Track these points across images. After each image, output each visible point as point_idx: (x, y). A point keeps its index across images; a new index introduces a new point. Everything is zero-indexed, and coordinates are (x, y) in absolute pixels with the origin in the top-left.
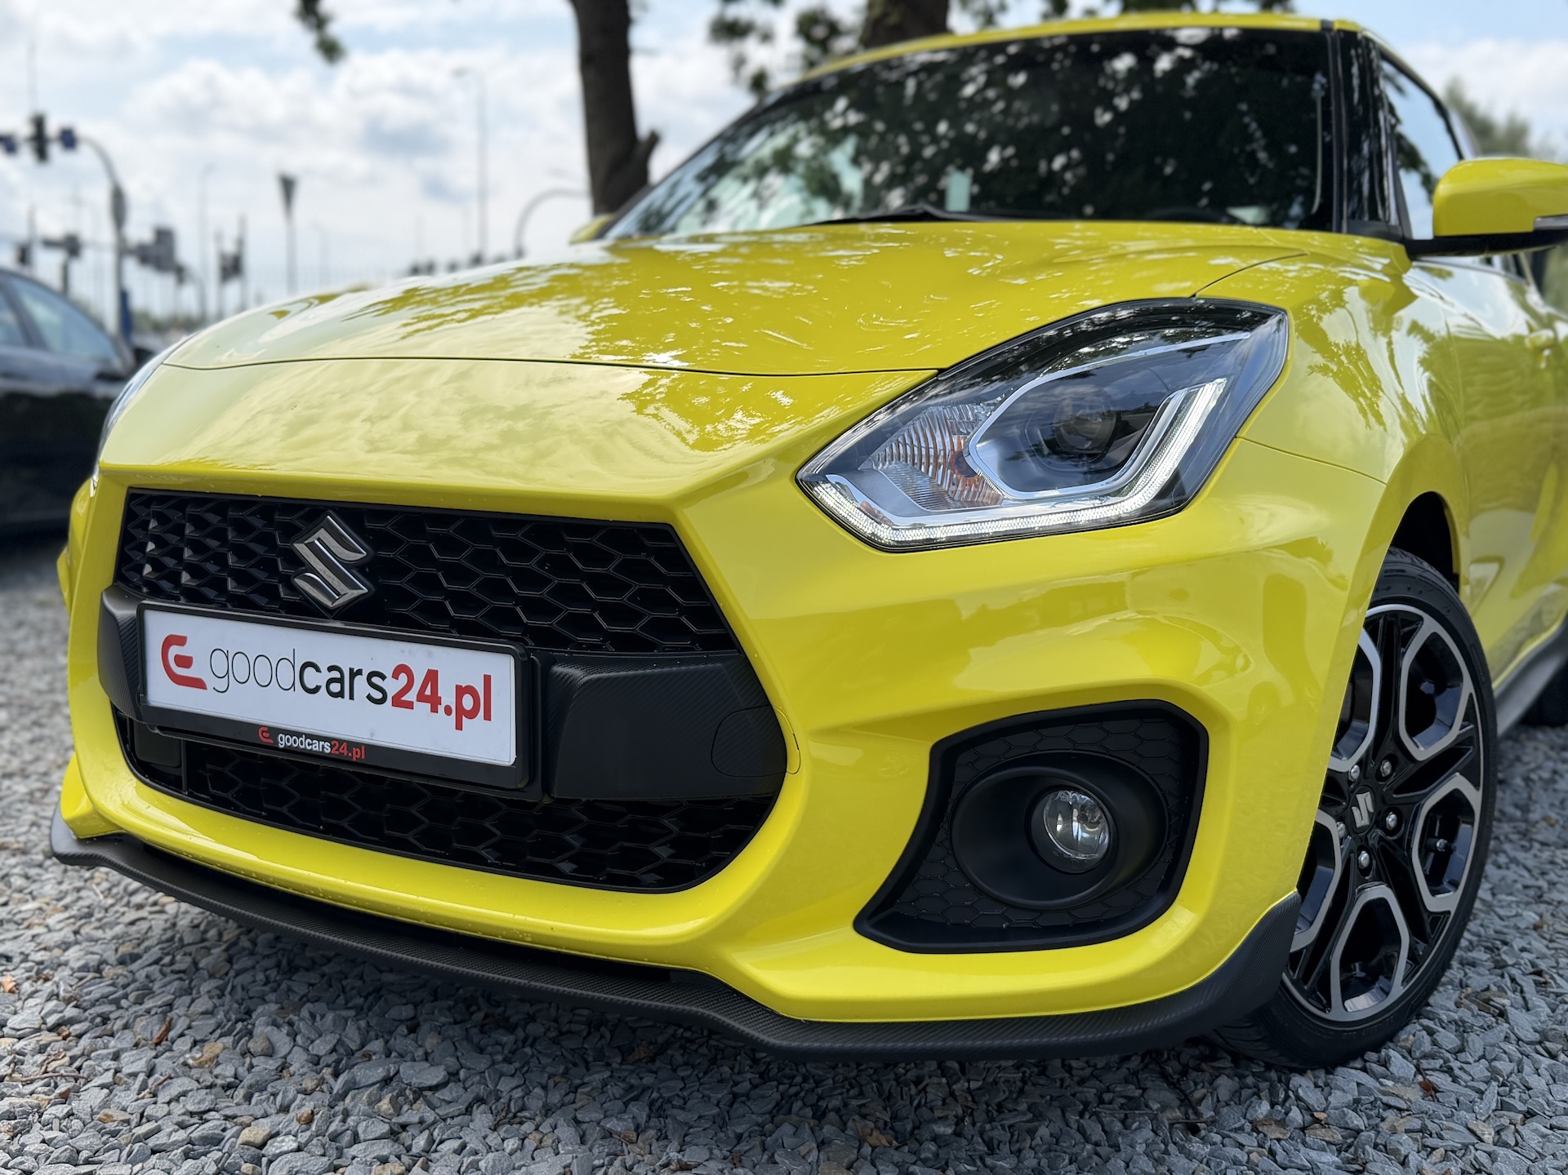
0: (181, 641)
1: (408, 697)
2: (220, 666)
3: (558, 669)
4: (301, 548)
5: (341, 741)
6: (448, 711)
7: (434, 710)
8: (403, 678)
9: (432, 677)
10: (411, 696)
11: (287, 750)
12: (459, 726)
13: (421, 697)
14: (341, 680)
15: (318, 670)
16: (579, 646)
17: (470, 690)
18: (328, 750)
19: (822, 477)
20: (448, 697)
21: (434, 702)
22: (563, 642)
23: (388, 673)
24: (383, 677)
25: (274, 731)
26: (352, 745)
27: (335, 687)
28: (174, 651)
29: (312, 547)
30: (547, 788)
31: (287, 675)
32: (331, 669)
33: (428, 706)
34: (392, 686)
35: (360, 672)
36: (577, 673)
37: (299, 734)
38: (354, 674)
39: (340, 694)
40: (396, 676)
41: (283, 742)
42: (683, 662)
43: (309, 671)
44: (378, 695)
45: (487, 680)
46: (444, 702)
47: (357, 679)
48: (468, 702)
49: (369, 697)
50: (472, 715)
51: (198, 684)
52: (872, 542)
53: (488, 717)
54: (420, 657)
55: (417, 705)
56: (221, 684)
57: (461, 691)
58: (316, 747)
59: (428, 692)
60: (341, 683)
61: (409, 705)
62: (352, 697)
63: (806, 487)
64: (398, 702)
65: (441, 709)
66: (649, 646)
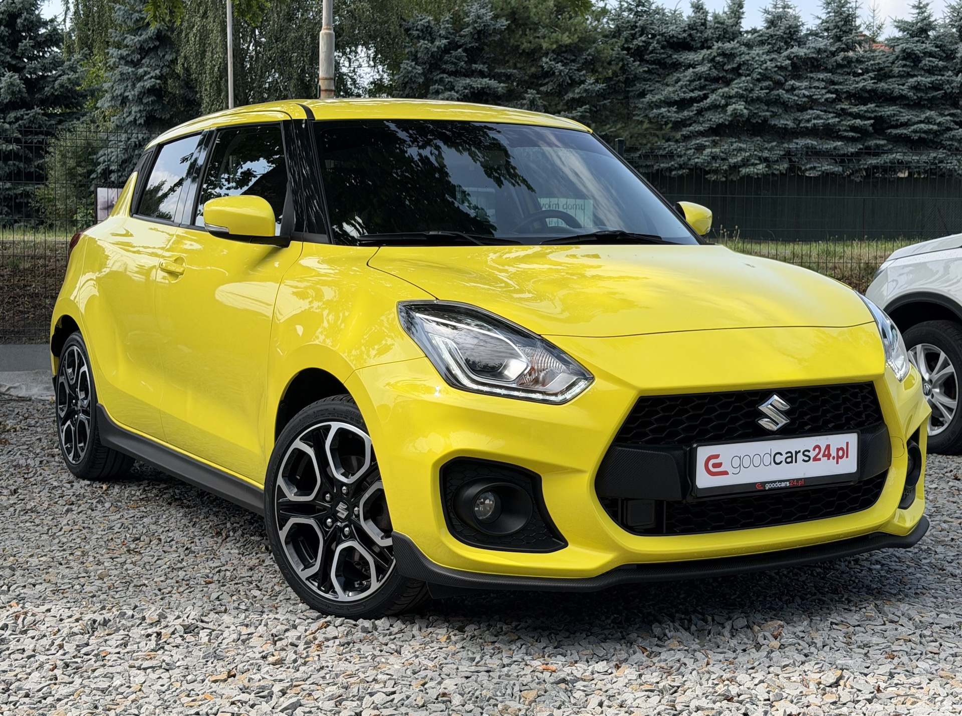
0: (716, 457)
1: (818, 457)
2: (736, 463)
5: (793, 480)
6: (834, 458)
7: (829, 459)
8: (817, 450)
9: (828, 447)
10: (820, 456)
11: (770, 490)
12: (837, 463)
13: (824, 456)
15: (781, 455)
17: (842, 449)
18: (788, 485)
20: (833, 453)
21: (828, 456)
23: (811, 449)
24: (809, 451)
25: (764, 484)
26: (798, 480)
27: (789, 460)
28: (711, 462)
30: (859, 478)
31: (768, 459)
32: (787, 453)
34: (812, 454)
35: (799, 452)
36: (870, 436)
37: (775, 482)
39: (791, 462)
40: (814, 450)
41: (768, 487)
43: (778, 456)
44: (807, 459)
45: (847, 443)
46: (832, 455)
47: (798, 455)
48: (841, 453)
49: (804, 461)
50: (842, 457)
51: (725, 473)
53: (847, 457)
54: (822, 441)
55: (822, 459)
56: (737, 471)
57: (838, 450)
58: (783, 485)
59: (826, 453)
60: (791, 458)
61: (819, 459)
64: (815, 459)
65: (831, 458)
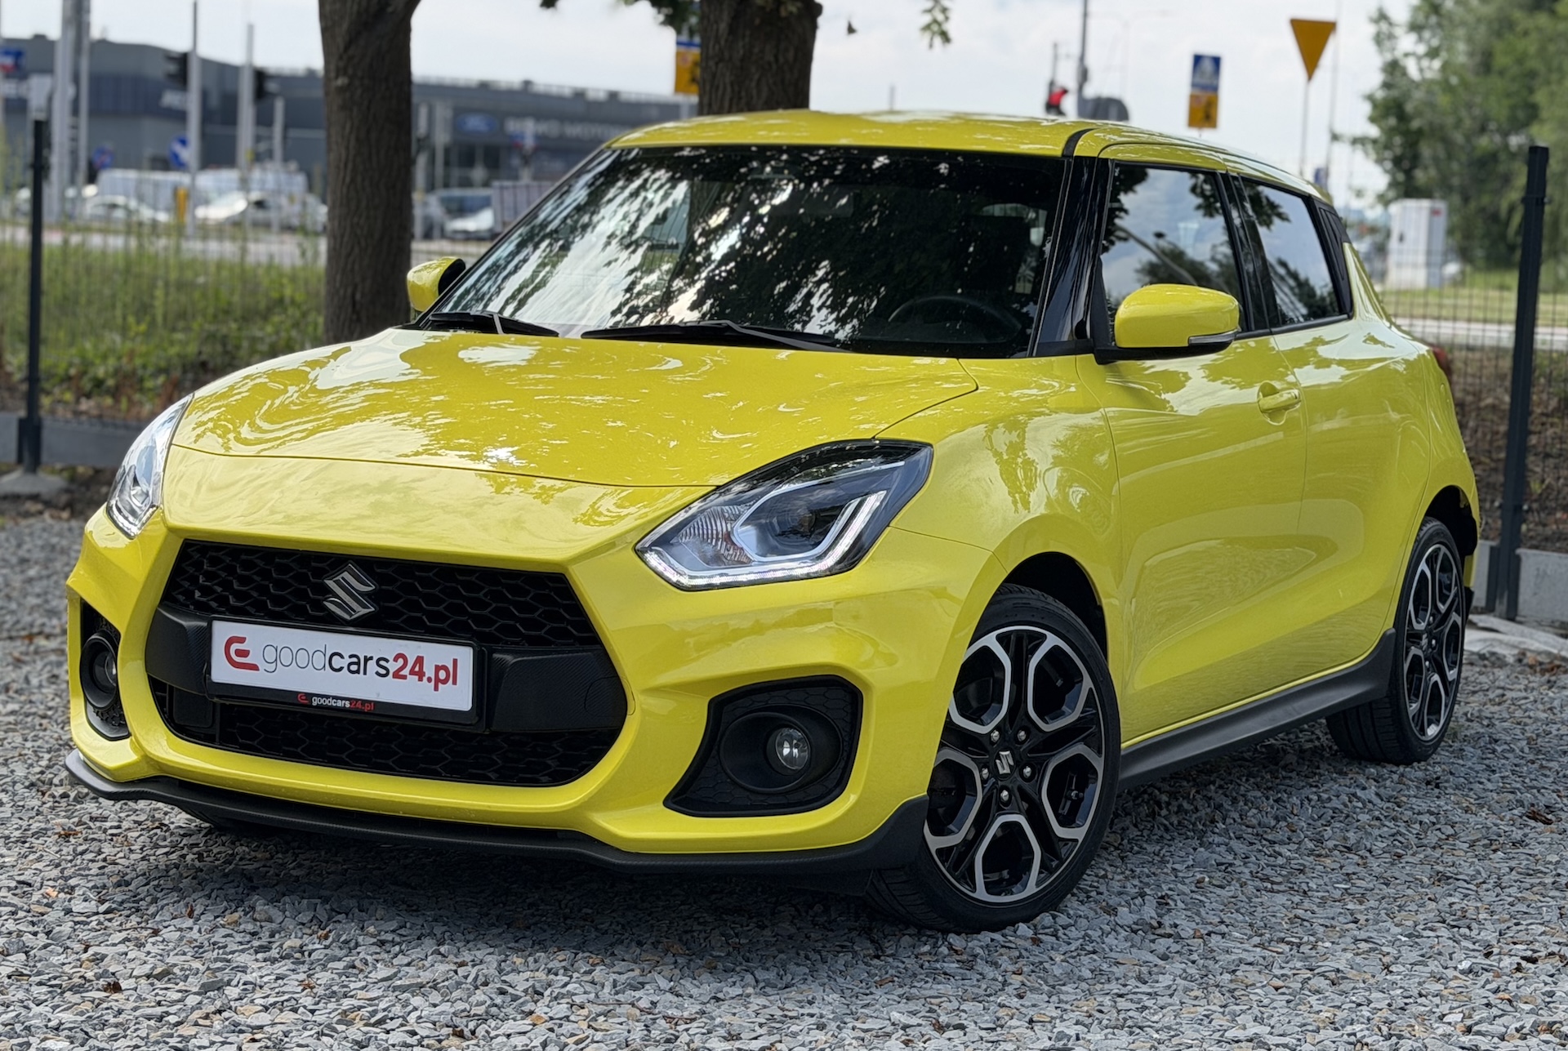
0: (242, 640)
1: (402, 673)
2: (270, 654)
3: (496, 656)
4: (330, 583)
5: (356, 700)
6: (429, 680)
7: (420, 679)
8: (401, 662)
9: (420, 660)
10: (406, 672)
11: (319, 707)
12: (436, 688)
13: (412, 672)
14: (358, 664)
15: (342, 657)
16: (506, 643)
17: (445, 668)
18: (348, 705)
19: (650, 549)
20: (429, 671)
21: (421, 675)
22: (497, 640)
23: (391, 659)
24: (387, 661)
25: (309, 696)
26: (364, 702)
27: (354, 668)
28: (234, 647)
29: (337, 582)
30: (488, 725)
31: (320, 660)
32: (351, 656)
33: (417, 677)
34: (393, 667)
35: (371, 658)
36: (509, 659)
37: (327, 697)
38: (367, 659)
39: (358, 672)
40: (396, 659)
41: (315, 702)
42: (570, 652)
43: (335, 658)
44: (383, 672)
45: (455, 661)
46: (427, 675)
47: (369, 662)
48: (442, 674)
49: (378, 673)
50: (445, 682)
51: (254, 667)
52: (678, 586)
53: (455, 682)
54: (412, 649)
55: (409, 677)
56: (271, 667)
57: (438, 668)
58: (340, 704)
59: (417, 669)
61: (404, 677)
62: (365, 673)
63: (640, 553)
64: (397, 675)
65: (425, 679)
66: (550, 643)
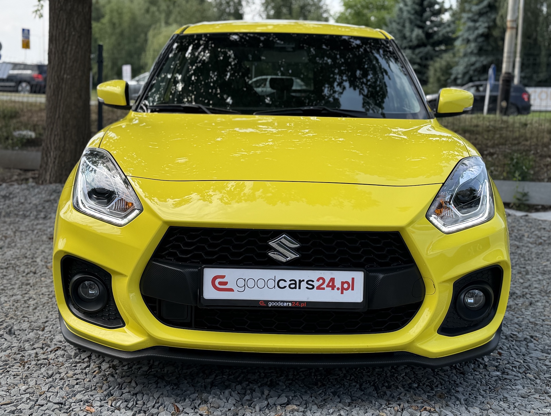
0: (221, 277)
2: (241, 283)
3: (371, 274)
4: (273, 244)
5: (296, 301)
6: (338, 289)
7: (333, 289)
8: (321, 281)
9: (332, 280)
10: (324, 286)
11: (272, 307)
12: (342, 293)
13: (328, 286)
14: (295, 284)
15: (285, 281)
17: (347, 283)
18: (290, 305)
20: (338, 285)
21: (333, 287)
23: (315, 280)
24: (313, 281)
25: (267, 302)
26: (300, 302)
27: (293, 286)
29: (277, 244)
30: (368, 308)
31: (271, 284)
32: (290, 281)
33: (331, 288)
34: (316, 284)
35: (303, 281)
36: (380, 275)
37: (278, 302)
38: (300, 281)
39: (295, 288)
40: (318, 281)
41: (270, 305)
43: (281, 282)
44: (311, 287)
45: (353, 279)
46: (337, 287)
47: (302, 283)
48: (346, 286)
49: (307, 288)
50: (347, 289)
51: (231, 290)
53: (353, 289)
54: (327, 275)
55: (326, 288)
56: (242, 289)
57: (343, 283)
58: (285, 304)
59: (331, 284)
60: (295, 285)
61: (324, 289)
62: (300, 288)
64: (319, 288)
65: (335, 289)
